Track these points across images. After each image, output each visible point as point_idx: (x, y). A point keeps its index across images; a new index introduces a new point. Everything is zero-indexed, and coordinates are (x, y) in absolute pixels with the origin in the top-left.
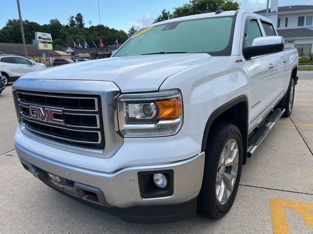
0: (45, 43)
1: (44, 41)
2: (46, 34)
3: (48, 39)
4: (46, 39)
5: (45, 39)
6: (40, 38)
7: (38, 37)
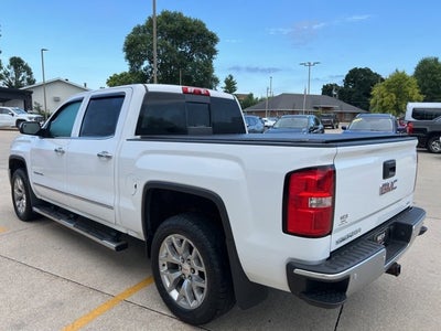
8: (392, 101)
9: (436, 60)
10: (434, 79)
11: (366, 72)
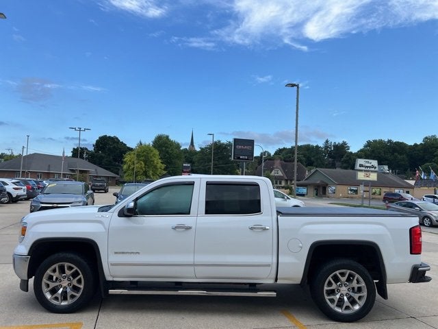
0: (368, 171)
1: (366, 169)
2: (370, 161)
3: (373, 167)
4: (370, 167)
5: (368, 167)
6: (361, 166)
7: (358, 165)
8: (141, 168)
9: (167, 137)
10: (167, 152)
11: (115, 140)
